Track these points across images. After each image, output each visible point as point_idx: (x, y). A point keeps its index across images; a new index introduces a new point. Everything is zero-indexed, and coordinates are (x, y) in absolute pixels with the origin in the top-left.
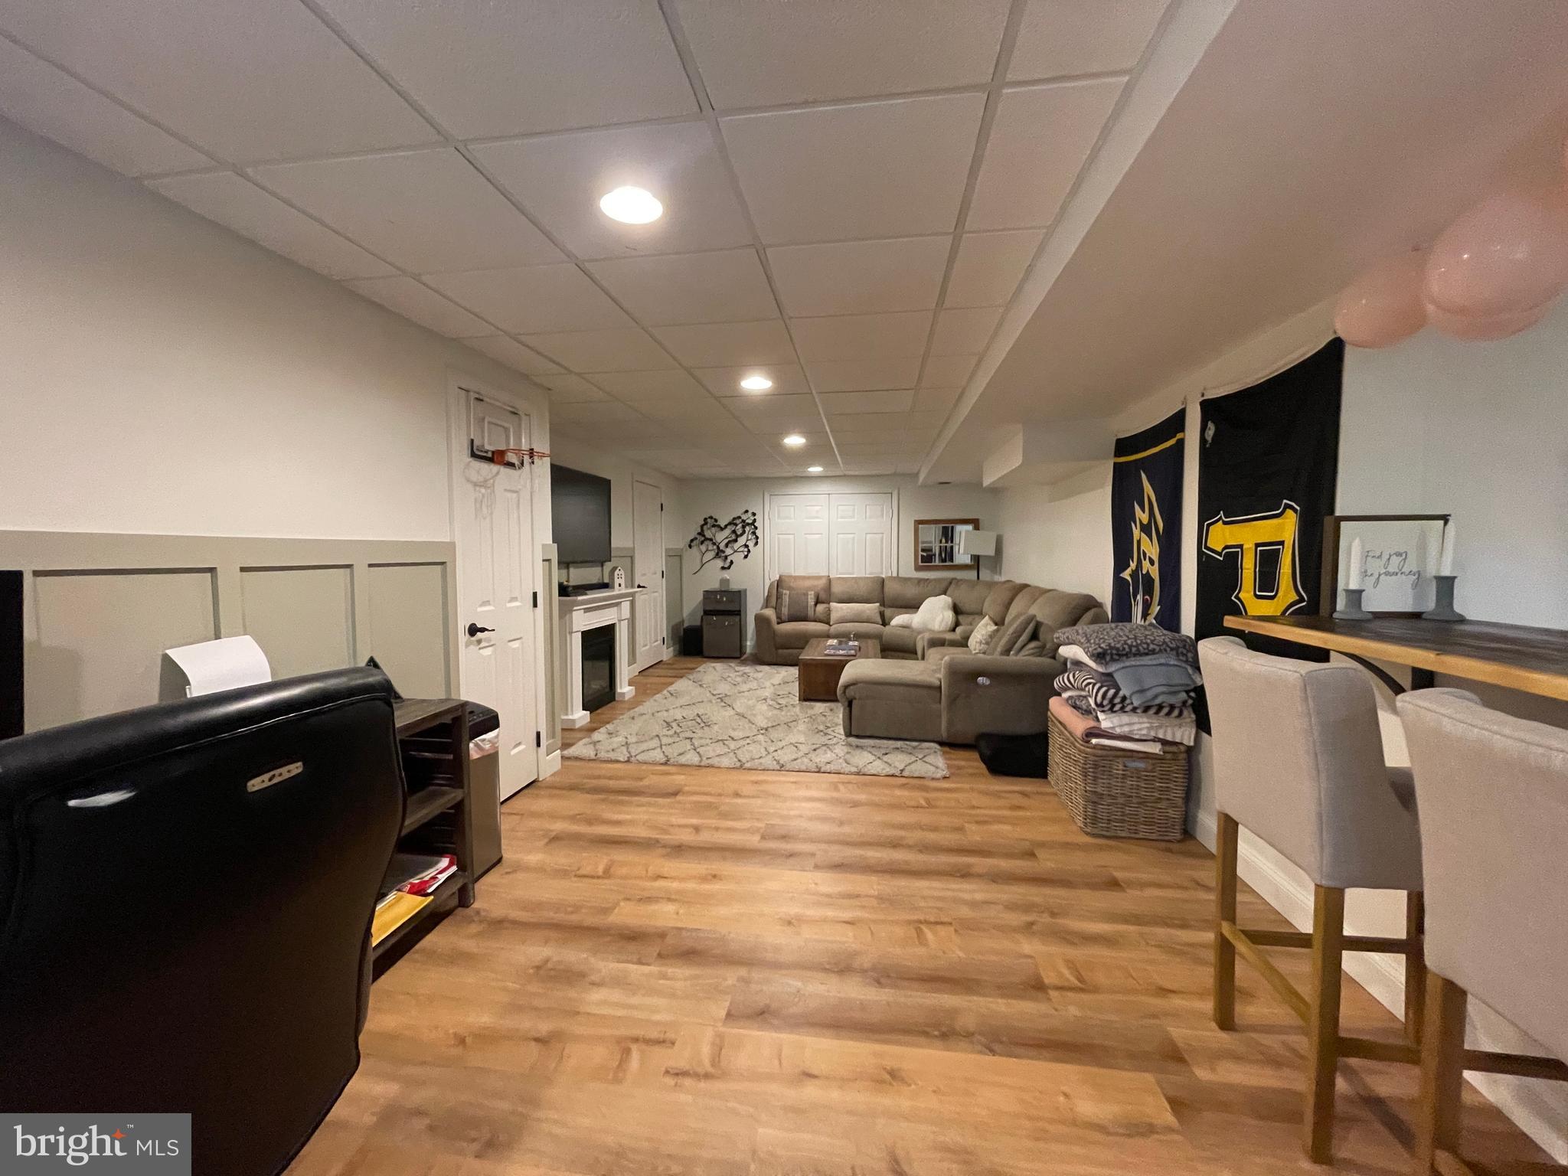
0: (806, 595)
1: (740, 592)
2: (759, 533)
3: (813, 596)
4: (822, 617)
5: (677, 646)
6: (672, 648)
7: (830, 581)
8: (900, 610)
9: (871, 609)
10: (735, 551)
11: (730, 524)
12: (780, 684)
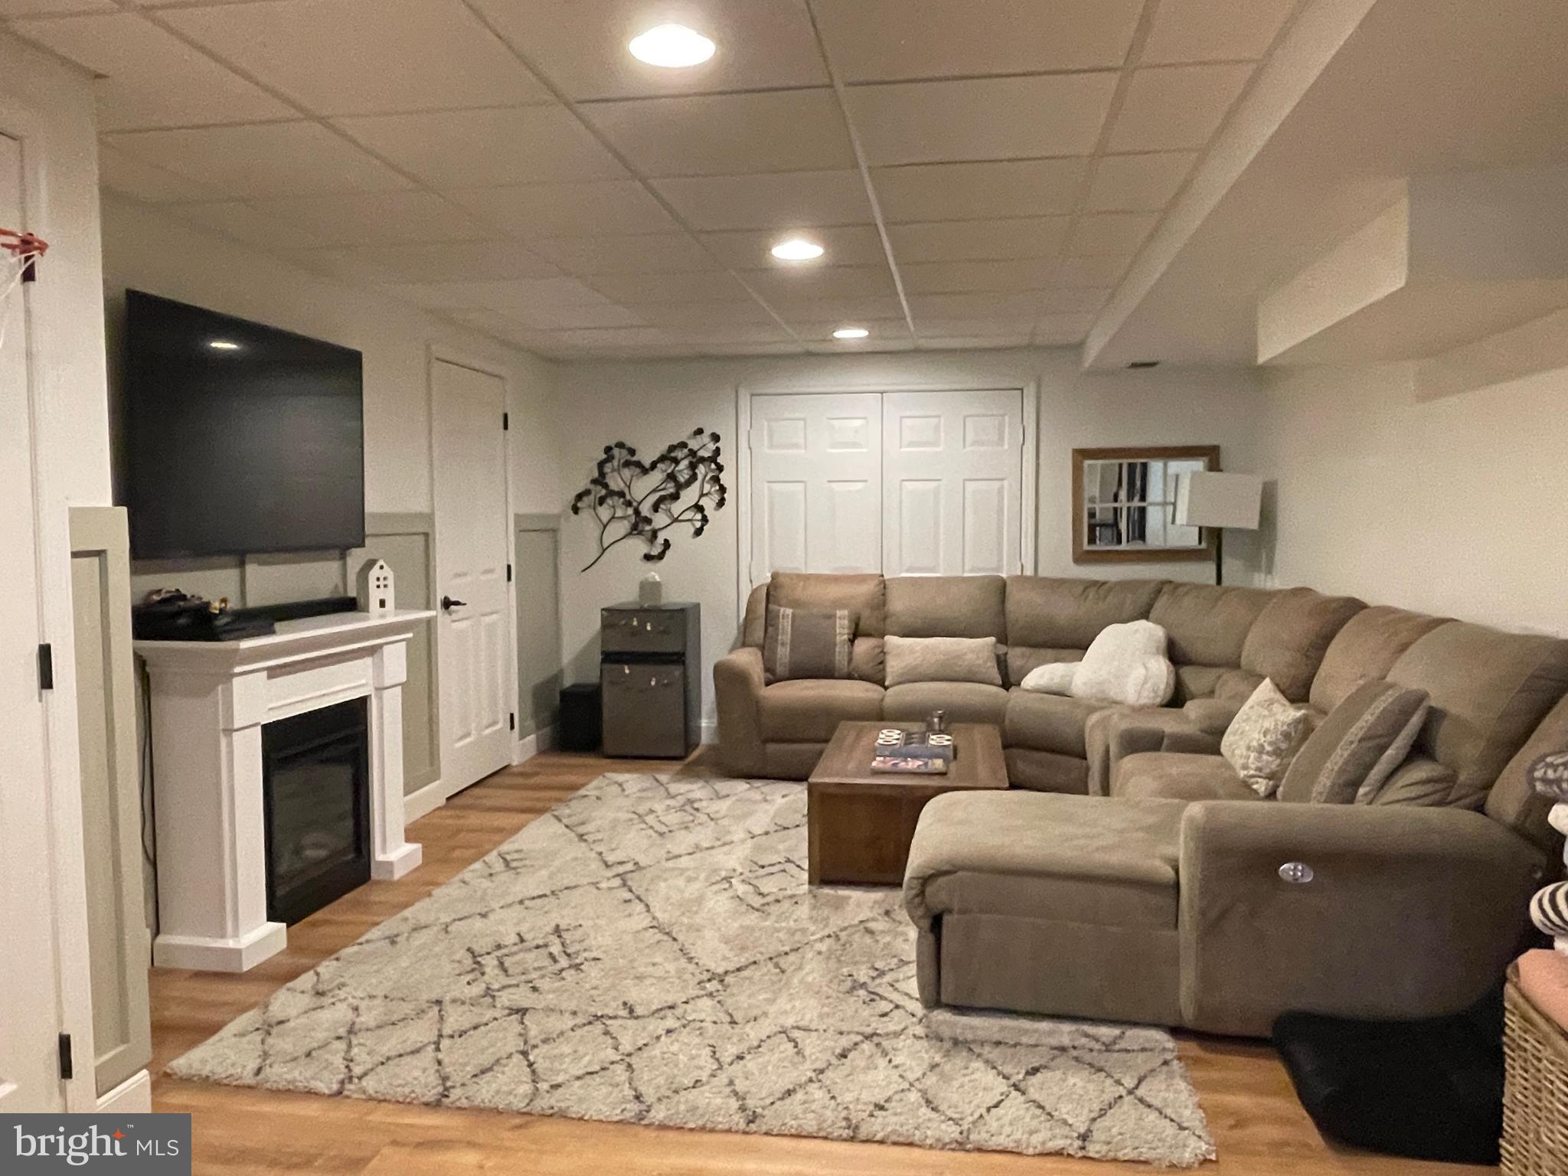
0: (831, 617)
1: (682, 611)
2: (725, 478)
3: (846, 622)
4: (867, 668)
5: (547, 730)
6: (532, 737)
7: (883, 585)
8: (1043, 651)
9: (977, 650)
10: (676, 520)
11: (663, 459)
12: (767, 833)
